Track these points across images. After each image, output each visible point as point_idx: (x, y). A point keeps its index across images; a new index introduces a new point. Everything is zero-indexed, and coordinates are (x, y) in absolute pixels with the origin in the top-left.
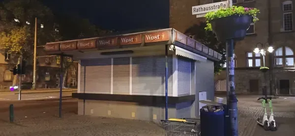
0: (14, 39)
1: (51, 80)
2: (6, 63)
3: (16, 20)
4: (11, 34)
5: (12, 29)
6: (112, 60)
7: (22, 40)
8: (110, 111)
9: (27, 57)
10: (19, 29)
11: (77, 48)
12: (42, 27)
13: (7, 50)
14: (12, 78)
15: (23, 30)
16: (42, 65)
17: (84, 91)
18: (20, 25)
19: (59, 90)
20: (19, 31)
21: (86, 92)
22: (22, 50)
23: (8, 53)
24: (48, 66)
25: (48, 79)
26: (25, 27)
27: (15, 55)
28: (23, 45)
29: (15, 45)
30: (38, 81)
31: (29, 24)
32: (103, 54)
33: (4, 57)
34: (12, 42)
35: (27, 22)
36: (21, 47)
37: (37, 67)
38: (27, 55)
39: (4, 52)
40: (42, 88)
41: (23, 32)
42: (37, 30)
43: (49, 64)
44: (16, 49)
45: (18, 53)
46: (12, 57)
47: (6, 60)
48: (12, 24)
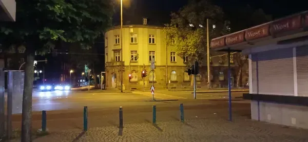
0: (190, 43)
1: (225, 80)
2: (185, 65)
3: (191, 25)
4: (187, 38)
5: (187, 33)
6: (294, 50)
7: (196, 43)
8: (295, 119)
9: (202, 59)
10: (193, 32)
11: (245, 40)
12: (214, 27)
13: (184, 53)
14: (190, 79)
15: (196, 33)
16: (216, 65)
17: (258, 92)
18: (194, 29)
19: (228, 91)
20: (193, 35)
21: (260, 93)
22: (197, 52)
23: (185, 57)
24: (221, 65)
25: (222, 78)
26: (198, 30)
27: (191, 57)
28: (197, 47)
29: (191, 48)
30: (212, 81)
31: (202, 26)
32: (280, 43)
33: (183, 60)
34: (188, 46)
35: (200, 25)
36: (196, 49)
37: (210, 67)
38: (202, 57)
39: (182, 56)
40: (216, 88)
41: (197, 35)
42: (209, 31)
43: (223, 63)
44: (192, 51)
45: (194, 55)
46: (189, 59)
47: (184, 63)
48: (187, 29)
